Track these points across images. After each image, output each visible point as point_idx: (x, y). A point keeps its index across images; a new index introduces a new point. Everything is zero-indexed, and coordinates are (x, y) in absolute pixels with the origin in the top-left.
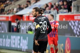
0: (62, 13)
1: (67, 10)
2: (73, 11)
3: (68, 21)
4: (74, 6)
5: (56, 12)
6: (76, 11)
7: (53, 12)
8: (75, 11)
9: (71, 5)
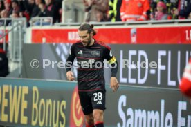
0: (39, 24)
1: (51, 18)
2: (65, 21)
3: (54, 44)
4: (68, 9)
5: (23, 21)
6: (72, 22)
7: (17, 21)
8: (69, 21)
9: (60, 6)
